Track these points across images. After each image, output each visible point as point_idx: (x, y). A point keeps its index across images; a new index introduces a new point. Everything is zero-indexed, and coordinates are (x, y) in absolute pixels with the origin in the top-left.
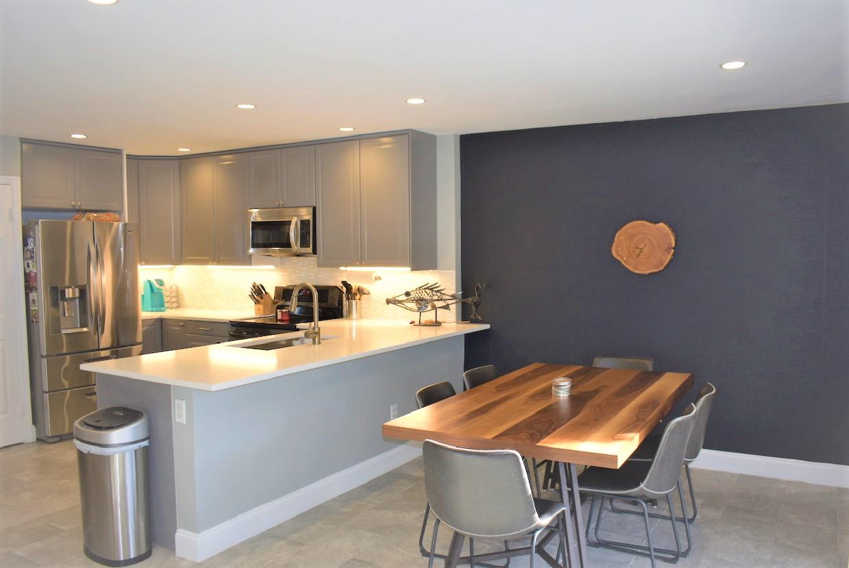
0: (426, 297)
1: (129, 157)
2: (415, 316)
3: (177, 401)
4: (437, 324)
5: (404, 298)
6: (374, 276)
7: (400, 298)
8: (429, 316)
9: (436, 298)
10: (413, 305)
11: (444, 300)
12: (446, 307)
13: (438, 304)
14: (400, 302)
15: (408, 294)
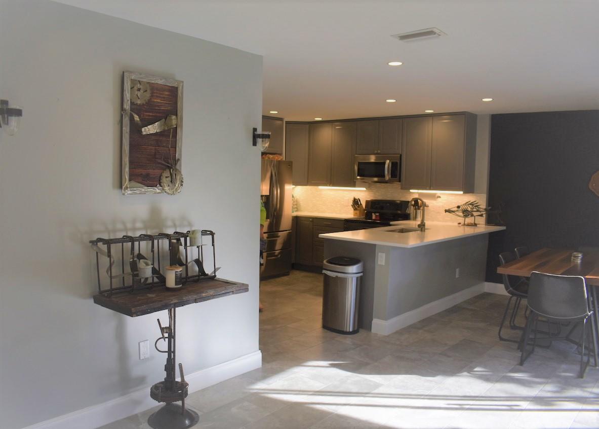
0: (469, 209)
1: (287, 123)
2: (461, 220)
3: (380, 254)
4: (475, 225)
5: (456, 209)
6: (436, 196)
7: (453, 210)
8: (469, 220)
9: (475, 210)
10: (461, 214)
11: (480, 211)
12: (481, 215)
13: (475, 214)
14: (453, 212)
15: (458, 207)
